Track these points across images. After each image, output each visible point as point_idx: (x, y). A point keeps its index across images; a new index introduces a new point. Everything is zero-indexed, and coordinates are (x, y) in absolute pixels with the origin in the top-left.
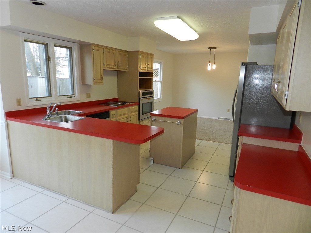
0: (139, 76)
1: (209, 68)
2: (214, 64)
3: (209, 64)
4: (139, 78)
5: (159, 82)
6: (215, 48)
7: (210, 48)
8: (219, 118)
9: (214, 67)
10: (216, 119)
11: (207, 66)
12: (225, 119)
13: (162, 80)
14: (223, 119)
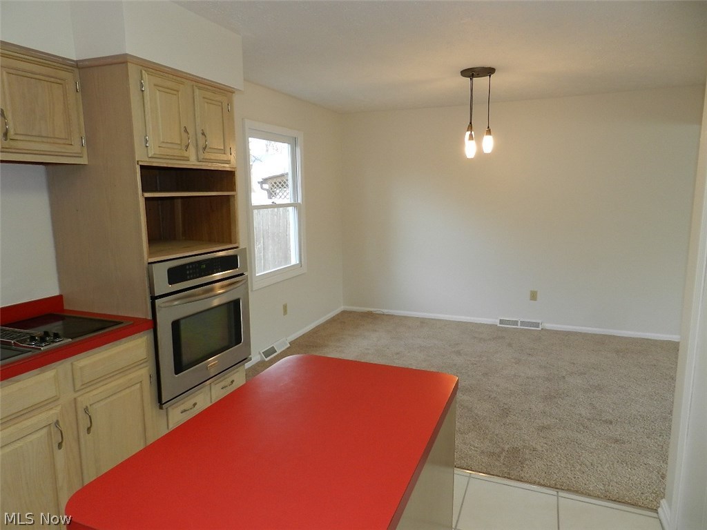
0: (144, 190)
1: (470, 149)
2: (489, 132)
3: (468, 133)
4: (147, 199)
5: (291, 209)
6: (489, 71)
7: (470, 73)
8: (502, 322)
9: (488, 144)
10: (491, 325)
11: (462, 143)
12: (523, 323)
13: (300, 201)
14: (515, 323)
